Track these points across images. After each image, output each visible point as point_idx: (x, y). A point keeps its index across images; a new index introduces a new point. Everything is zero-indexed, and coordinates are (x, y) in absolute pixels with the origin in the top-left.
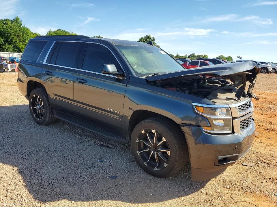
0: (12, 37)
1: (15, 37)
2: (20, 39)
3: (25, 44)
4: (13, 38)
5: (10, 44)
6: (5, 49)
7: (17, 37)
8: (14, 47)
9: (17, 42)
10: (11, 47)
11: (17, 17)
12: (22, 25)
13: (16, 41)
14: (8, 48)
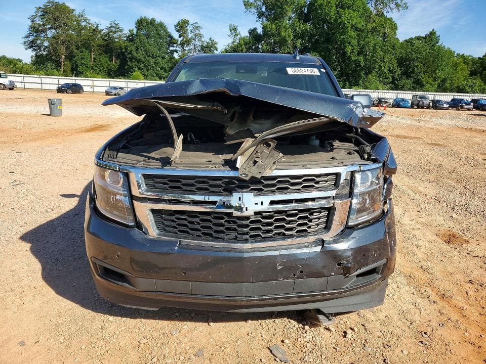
0: (415, 66)
1: (420, 65)
2: (428, 67)
3: (434, 75)
4: (417, 66)
5: (408, 77)
6: (400, 87)
7: (424, 64)
8: (414, 83)
9: (422, 74)
10: (411, 82)
11: (433, 30)
12: (438, 43)
13: (421, 72)
14: (405, 83)
